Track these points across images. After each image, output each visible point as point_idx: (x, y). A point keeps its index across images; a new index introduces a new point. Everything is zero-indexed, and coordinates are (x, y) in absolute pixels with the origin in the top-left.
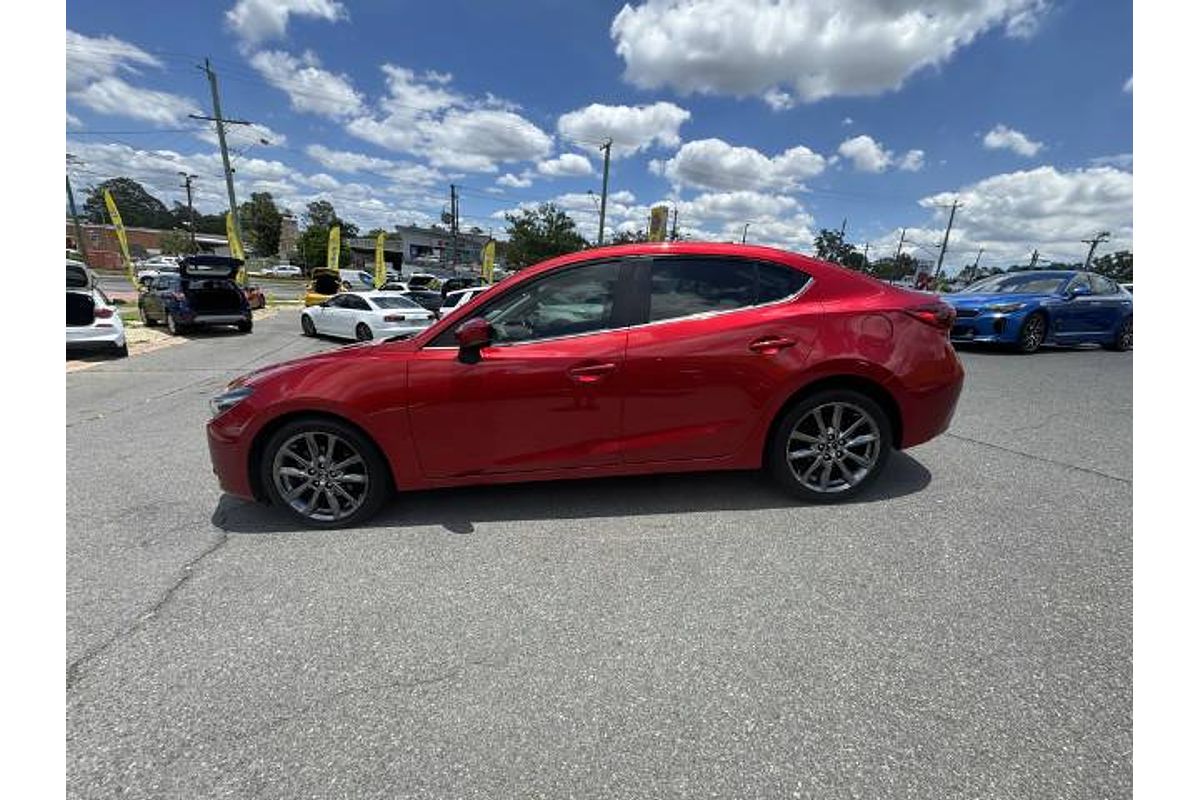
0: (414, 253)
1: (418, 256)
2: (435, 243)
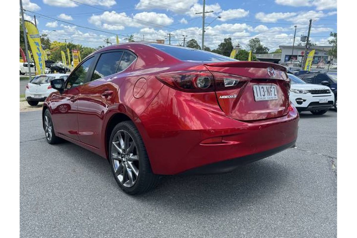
0: (287, 59)
1: (289, 60)
2: (299, 53)
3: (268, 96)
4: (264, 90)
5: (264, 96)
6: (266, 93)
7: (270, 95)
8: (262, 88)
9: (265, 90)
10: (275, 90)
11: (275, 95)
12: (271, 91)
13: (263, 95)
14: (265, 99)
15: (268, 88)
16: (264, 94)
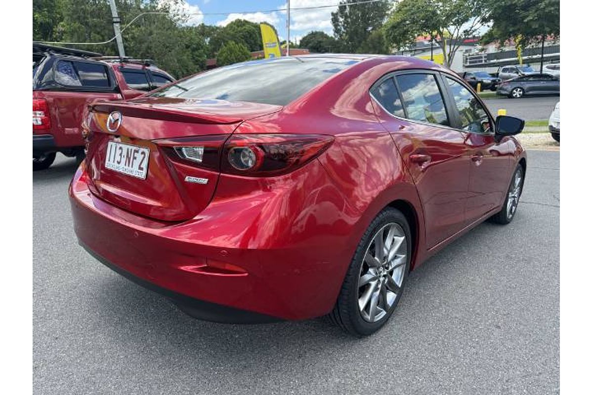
3: (125, 165)
4: (122, 151)
5: (119, 163)
6: (124, 160)
7: (129, 166)
8: (121, 148)
9: (125, 153)
10: (144, 157)
11: (141, 169)
12: (135, 158)
13: (117, 162)
14: (117, 170)
15: (130, 151)
16: (119, 161)
